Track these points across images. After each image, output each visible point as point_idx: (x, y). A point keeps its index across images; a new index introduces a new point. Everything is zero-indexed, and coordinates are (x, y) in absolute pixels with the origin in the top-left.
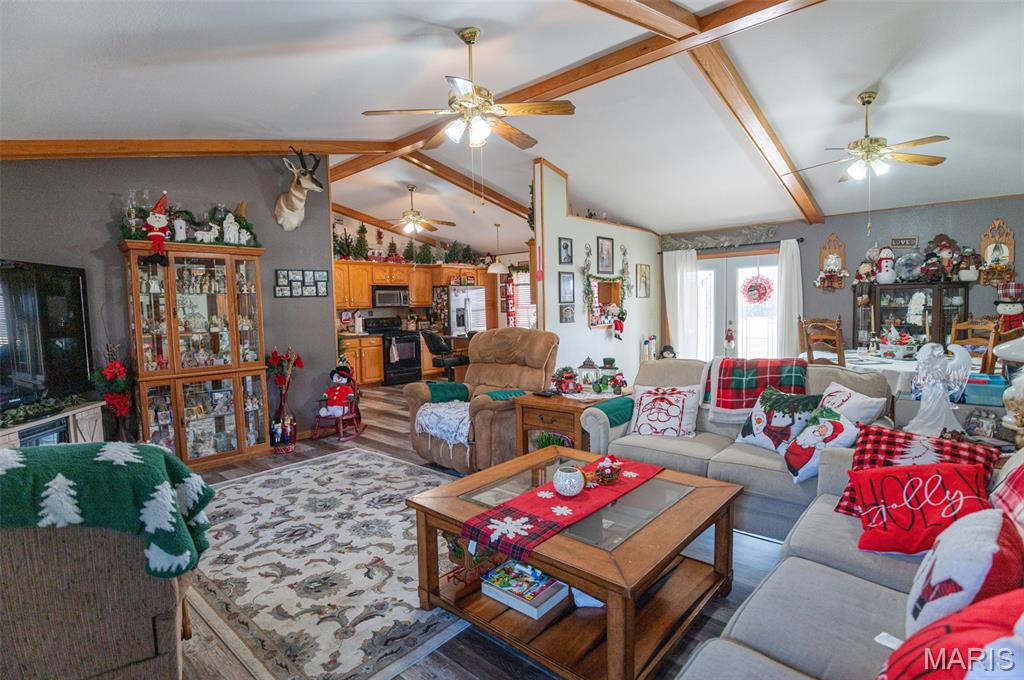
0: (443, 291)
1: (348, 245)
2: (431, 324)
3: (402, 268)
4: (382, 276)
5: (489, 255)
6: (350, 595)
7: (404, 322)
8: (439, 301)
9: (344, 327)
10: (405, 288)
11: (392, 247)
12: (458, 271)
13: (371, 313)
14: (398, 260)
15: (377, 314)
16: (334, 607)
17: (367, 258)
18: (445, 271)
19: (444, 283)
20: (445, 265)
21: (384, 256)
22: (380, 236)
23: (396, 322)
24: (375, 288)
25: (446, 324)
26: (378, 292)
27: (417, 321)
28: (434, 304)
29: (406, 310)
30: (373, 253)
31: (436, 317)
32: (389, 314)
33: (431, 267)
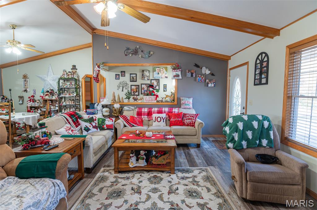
6: (187, 185)
16: (193, 184)
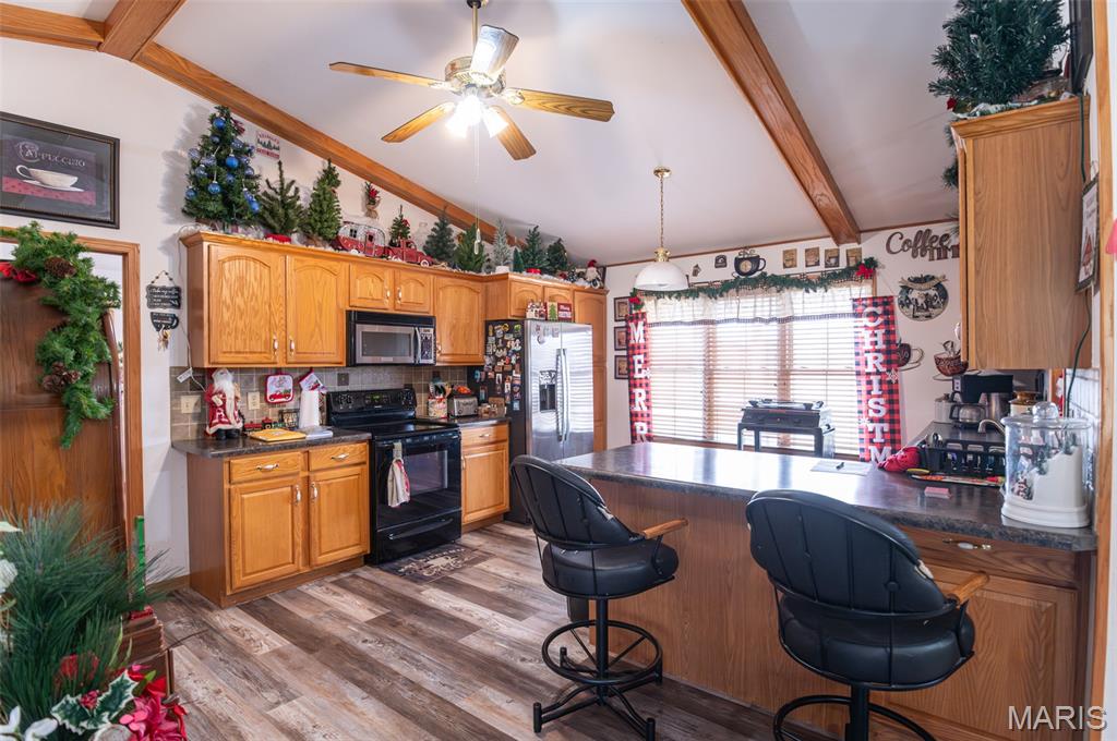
0: (510, 331)
1: (287, 205)
2: (480, 403)
3: (421, 277)
4: (375, 288)
7: (421, 397)
8: (500, 354)
9: (272, 414)
10: (428, 321)
11: (401, 227)
12: (539, 292)
13: (343, 379)
14: (413, 258)
15: (360, 381)
17: (336, 243)
18: (515, 289)
19: (512, 313)
20: (514, 276)
21: (382, 242)
22: (371, 197)
23: (402, 398)
24: (356, 318)
25: (516, 406)
26: (361, 329)
27: (451, 397)
28: (488, 360)
29: (429, 372)
30: (354, 233)
31: (492, 388)
32: (385, 381)
33: (481, 280)
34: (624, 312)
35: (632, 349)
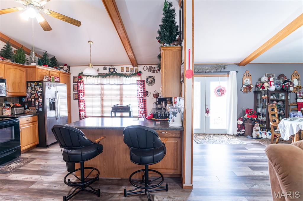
0: (38, 85)
2: (25, 109)
5: (66, 65)
8: (33, 92)
10: (3, 80)
12: (48, 73)
18: (39, 71)
19: (38, 79)
20: (38, 67)
27: (13, 107)
28: (28, 95)
29: (3, 99)
31: (30, 104)
33: (25, 67)
34: (76, 80)
35: (79, 91)
